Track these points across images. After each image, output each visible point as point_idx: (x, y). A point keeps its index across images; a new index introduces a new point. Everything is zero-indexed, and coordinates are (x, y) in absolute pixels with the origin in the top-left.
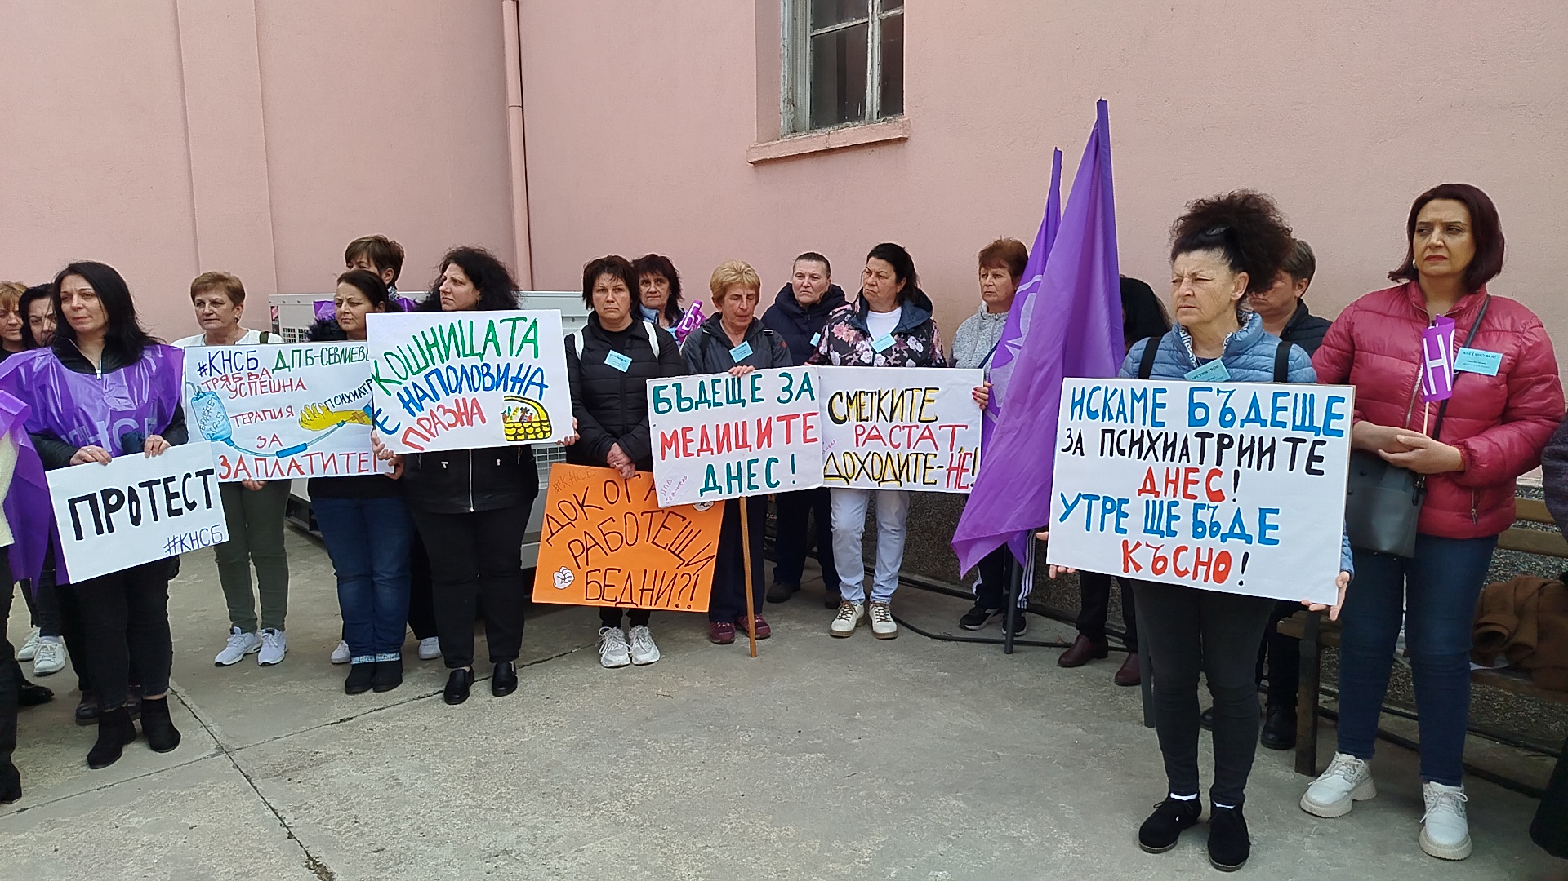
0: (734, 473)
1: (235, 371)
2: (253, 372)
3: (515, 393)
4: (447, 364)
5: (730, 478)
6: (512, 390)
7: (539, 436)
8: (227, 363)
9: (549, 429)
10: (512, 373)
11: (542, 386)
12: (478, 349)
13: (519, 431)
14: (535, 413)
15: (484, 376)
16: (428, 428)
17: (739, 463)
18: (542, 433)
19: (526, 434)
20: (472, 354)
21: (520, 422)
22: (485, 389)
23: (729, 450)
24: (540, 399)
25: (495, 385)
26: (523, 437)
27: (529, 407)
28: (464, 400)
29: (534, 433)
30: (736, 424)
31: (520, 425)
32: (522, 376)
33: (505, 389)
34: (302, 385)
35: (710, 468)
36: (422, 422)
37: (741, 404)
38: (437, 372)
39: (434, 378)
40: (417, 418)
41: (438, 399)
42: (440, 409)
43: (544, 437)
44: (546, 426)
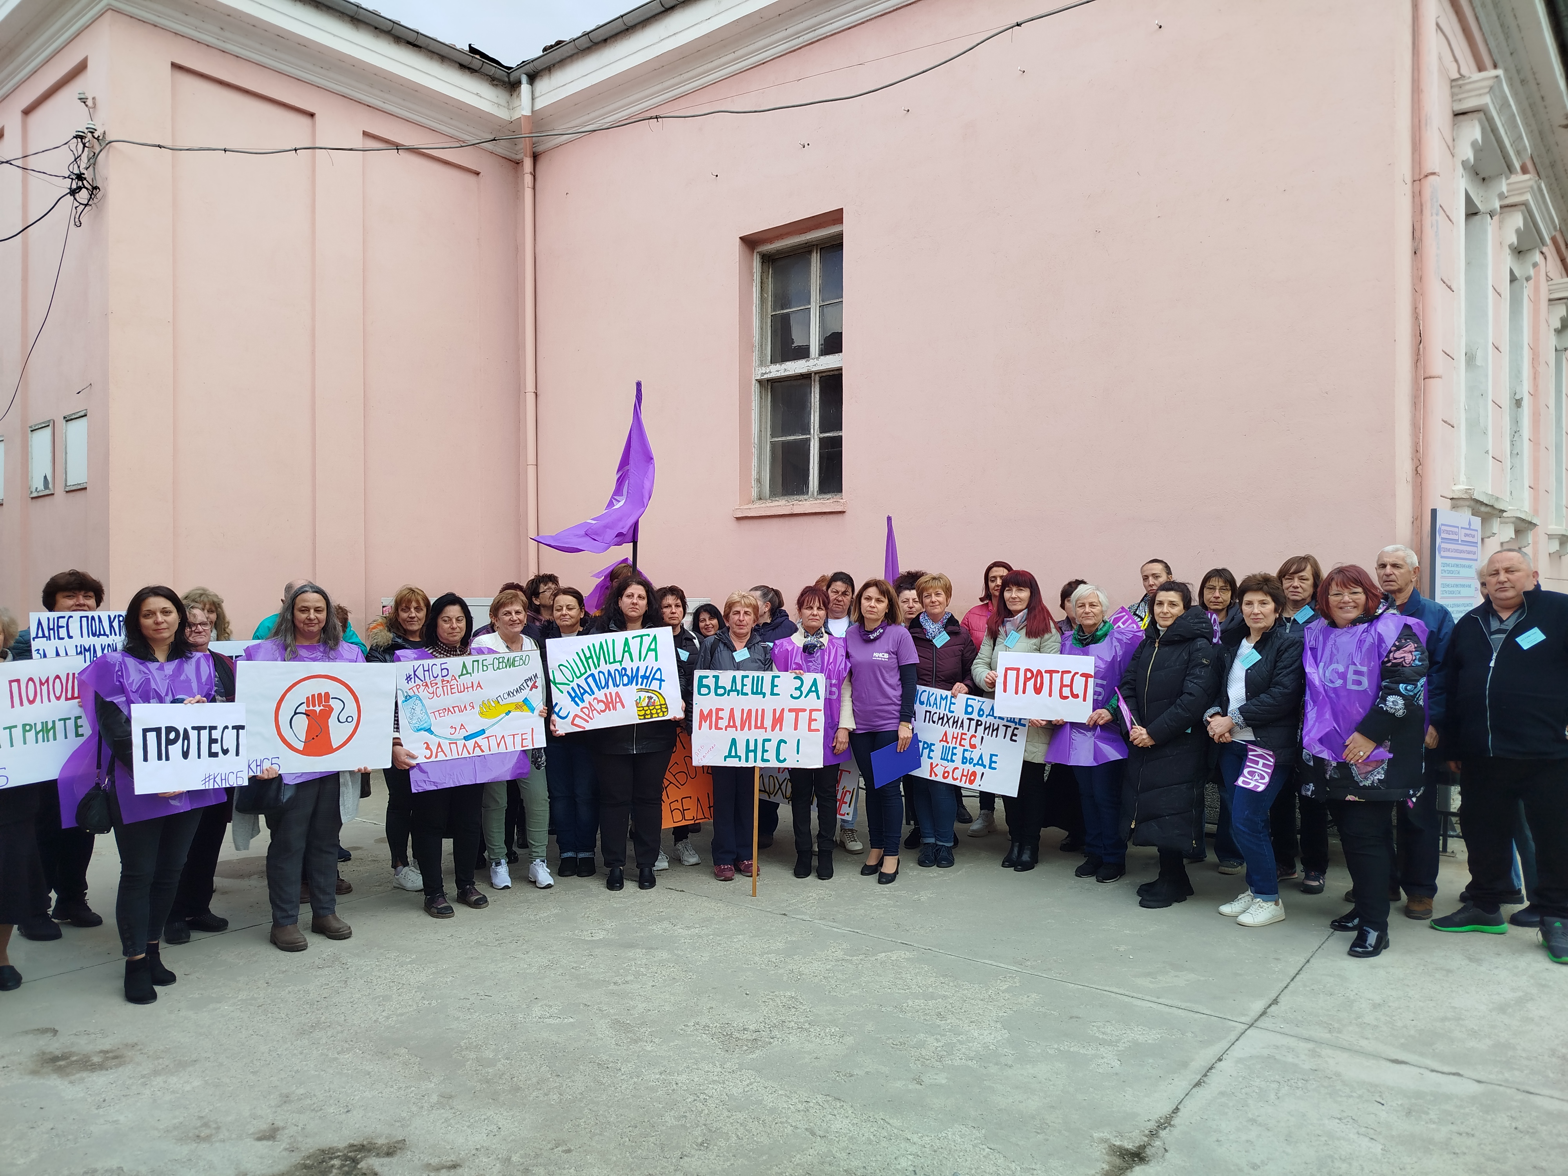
0: (752, 747)
1: (432, 678)
2: (445, 678)
3: (643, 687)
4: (599, 669)
5: (748, 751)
6: (642, 685)
7: (659, 715)
8: (426, 673)
10: (641, 673)
11: (661, 680)
12: (619, 658)
13: (646, 712)
14: (657, 699)
15: (623, 676)
16: (587, 714)
17: (756, 740)
18: (662, 712)
19: (651, 714)
20: (615, 662)
21: (647, 706)
22: (624, 685)
23: (750, 729)
24: (660, 689)
25: (630, 682)
26: (649, 716)
27: (653, 695)
28: (610, 693)
29: (657, 713)
30: (757, 710)
31: (647, 708)
32: (647, 674)
33: (637, 684)
34: (480, 686)
35: (734, 742)
36: (583, 710)
37: (762, 695)
38: (592, 675)
39: (590, 680)
40: (580, 707)
41: (594, 694)
42: (595, 701)
43: (663, 716)
44: (664, 707)
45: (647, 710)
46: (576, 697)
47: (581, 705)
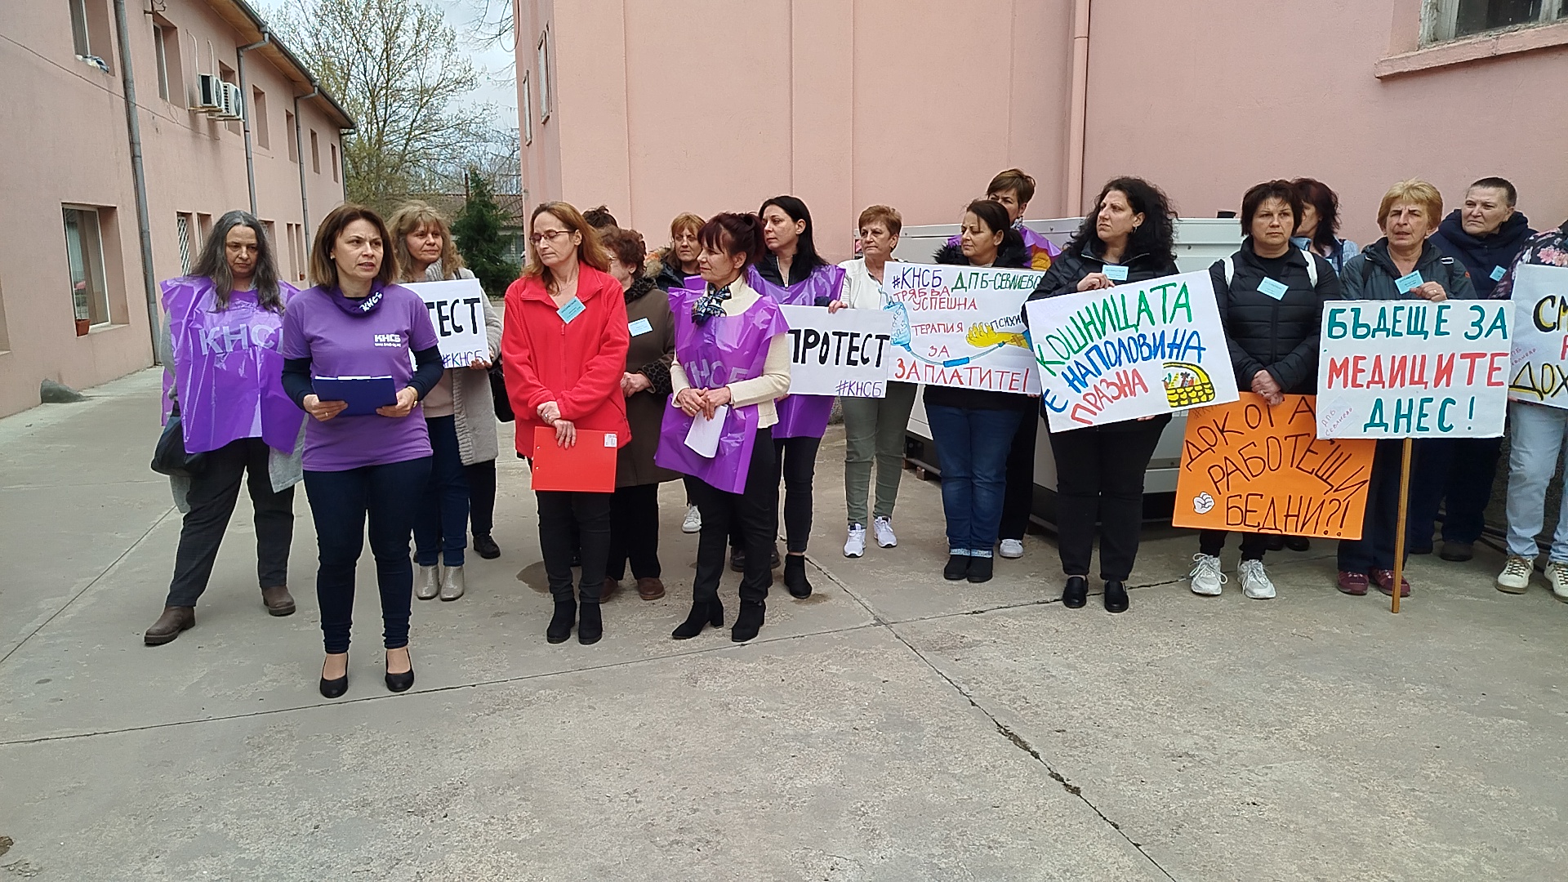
0: (1405, 411)
3: (1174, 359)
4: (1104, 339)
5: (1398, 416)
6: (1170, 357)
7: (1202, 399)
9: (1211, 391)
10: (1168, 340)
11: (1200, 349)
12: (1132, 320)
13: (1182, 396)
14: (1196, 376)
15: (1141, 346)
16: (1093, 402)
17: (1411, 401)
18: (1205, 396)
19: (1189, 398)
20: (1128, 326)
21: (1182, 387)
22: (1144, 359)
23: (1402, 385)
24: (1199, 362)
25: (1153, 354)
26: (1186, 402)
27: (1188, 371)
28: (1125, 372)
29: (1197, 396)
30: (1415, 357)
31: (1183, 390)
32: (1178, 341)
33: (1163, 357)
35: (1379, 403)
36: (1087, 397)
37: (1423, 336)
38: (1096, 348)
39: (1094, 354)
40: (1083, 394)
41: (1100, 374)
42: (1103, 383)
43: (1208, 400)
44: (1208, 388)
45: (1182, 393)
46: (1076, 380)
47: (1084, 391)
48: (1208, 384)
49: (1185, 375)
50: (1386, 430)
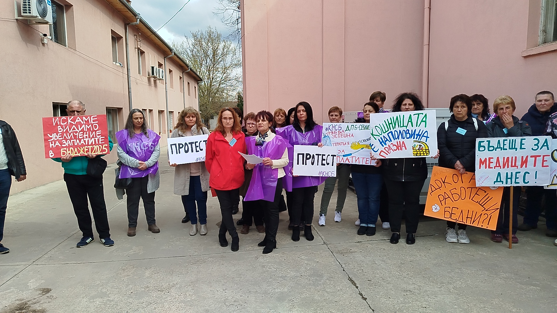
0: (509, 176)
2: (340, 131)
4: (395, 130)
5: (507, 178)
6: (416, 139)
7: (425, 155)
8: (333, 128)
10: (417, 133)
11: (427, 137)
12: (405, 124)
13: (418, 153)
14: (424, 147)
15: (407, 134)
16: (387, 151)
17: (512, 173)
18: (426, 154)
19: (420, 154)
20: (403, 126)
21: (418, 149)
22: (407, 138)
23: (508, 167)
24: (426, 142)
25: (410, 137)
26: (419, 155)
27: (422, 144)
28: (400, 142)
29: (423, 153)
30: (512, 157)
31: (418, 151)
32: (420, 134)
33: (414, 138)
34: (353, 136)
35: (499, 174)
37: (515, 150)
38: (391, 132)
39: (390, 134)
40: (384, 147)
41: (391, 141)
42: (392, 145)
43: (427, 155)
44: (428, 151)
45: (418, 152)
46: (383, 142)
48: (428, 150)
49: (420, 146)
50: (503, 183)
